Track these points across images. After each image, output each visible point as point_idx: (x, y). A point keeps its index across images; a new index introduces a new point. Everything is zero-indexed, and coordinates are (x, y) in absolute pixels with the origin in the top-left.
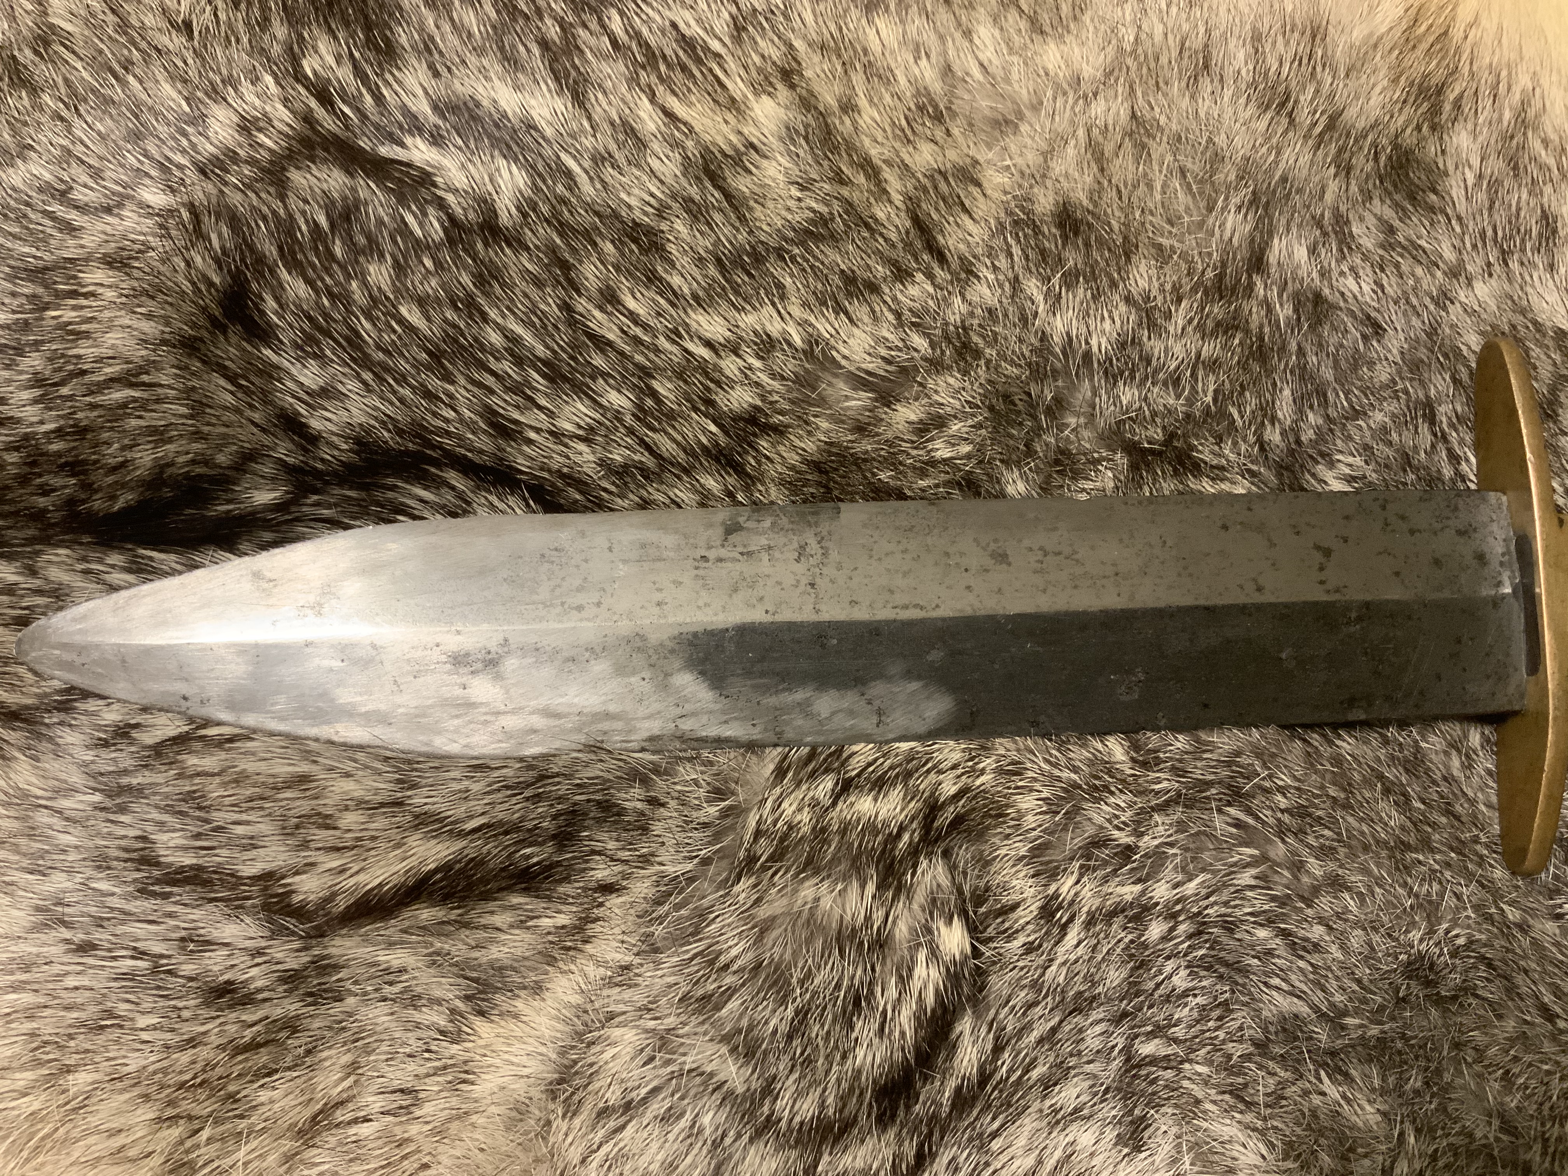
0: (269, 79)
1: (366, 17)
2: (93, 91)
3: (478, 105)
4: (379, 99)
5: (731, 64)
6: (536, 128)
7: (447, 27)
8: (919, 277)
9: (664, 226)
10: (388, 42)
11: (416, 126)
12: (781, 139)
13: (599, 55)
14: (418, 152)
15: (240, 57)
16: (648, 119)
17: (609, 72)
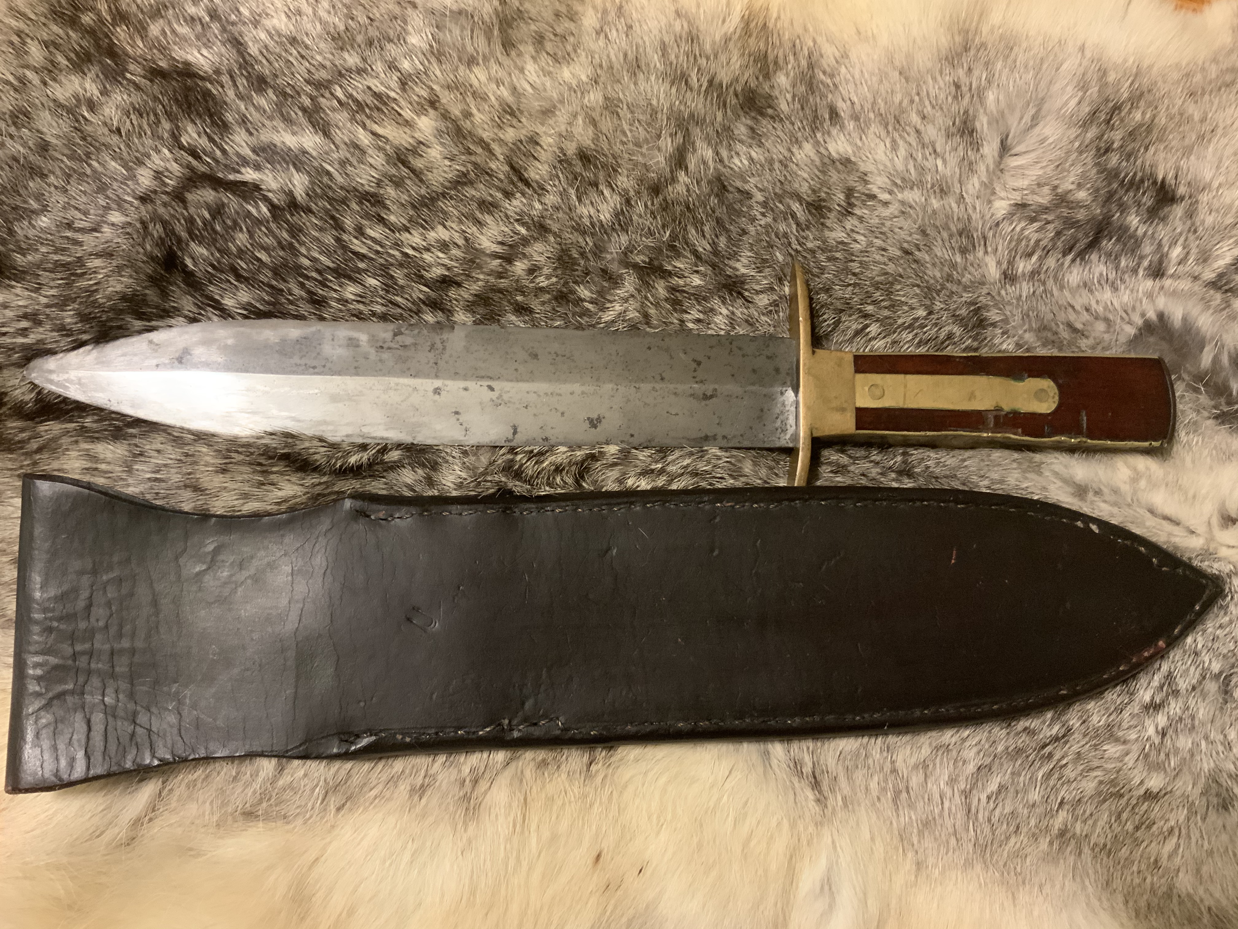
0: (166, 151)
1: (209, 110)
3: (275, 146)
4: (224, 151)
5: (403, 103)
6: (307, 153)
7: (252, 109)
8: (518, 195)
9: (381, 192)
10: (222, 121)
11: (245, 162)
12: (435, 137)
13: (334, 110)
14: (249, 175)
15: (148, 142)
16: (364, 138)
17: (341, 118)
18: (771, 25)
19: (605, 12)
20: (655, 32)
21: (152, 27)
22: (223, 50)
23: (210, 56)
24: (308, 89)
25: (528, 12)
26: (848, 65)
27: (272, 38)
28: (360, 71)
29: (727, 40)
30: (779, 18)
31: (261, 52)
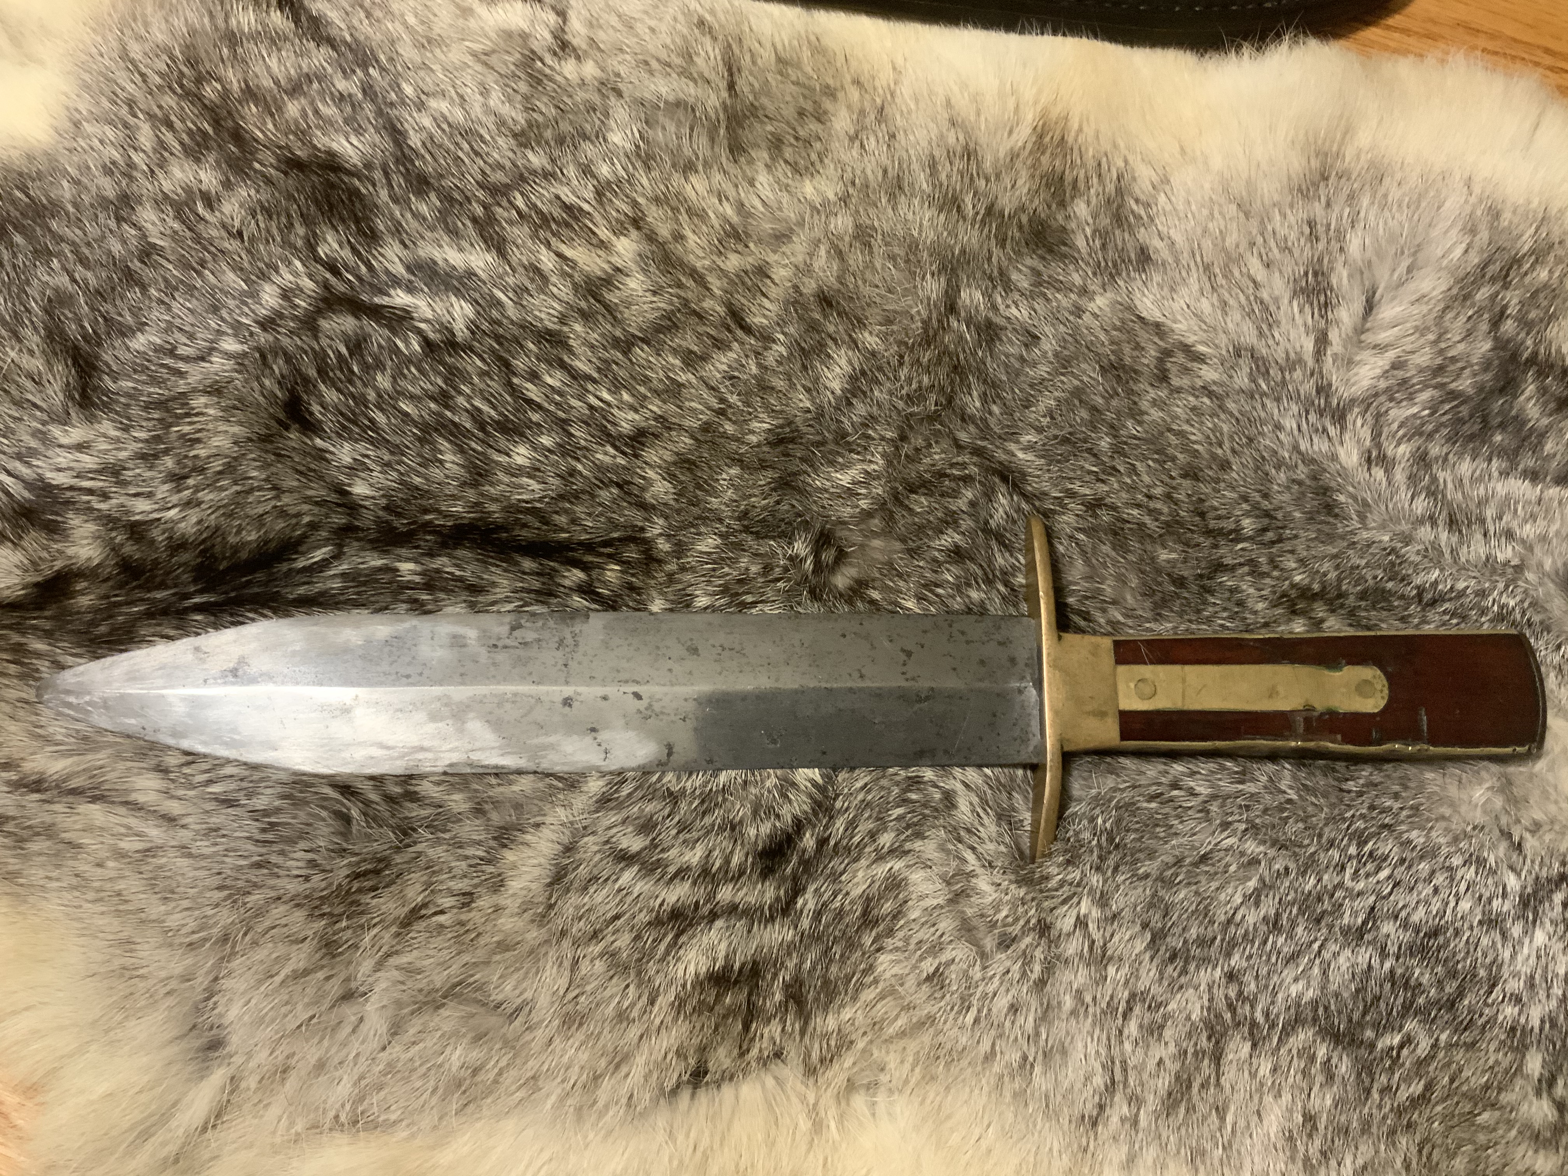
0: (298, 263)
1: (356, 215)
2: (182, 282)
3: (436, 263)
4: (370, 268)
5: (599, 219)
6: (475, 275)
7: (409, 216)
8: (734, 344)
9: (565, 329)
10: (371, 229)
11: (396, 282)
12: (636, 262)
13: (511, 222)
14: (400, 298)
15: (276, 250)
16: (547, 261)
17: (519, 233)
18: (1070, 139)
19: (862, 113)
20: (924, 144)
21: (290, 105)
22: (377, 139)
23: (360, 146)
24: (480, 194)
25: (764, 109)
26: (1169, 193)
27: (439, 126)
28: (547, 175)
29: (1014, 156)
30: (1080, 130)
31: (424, 143)
